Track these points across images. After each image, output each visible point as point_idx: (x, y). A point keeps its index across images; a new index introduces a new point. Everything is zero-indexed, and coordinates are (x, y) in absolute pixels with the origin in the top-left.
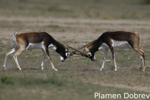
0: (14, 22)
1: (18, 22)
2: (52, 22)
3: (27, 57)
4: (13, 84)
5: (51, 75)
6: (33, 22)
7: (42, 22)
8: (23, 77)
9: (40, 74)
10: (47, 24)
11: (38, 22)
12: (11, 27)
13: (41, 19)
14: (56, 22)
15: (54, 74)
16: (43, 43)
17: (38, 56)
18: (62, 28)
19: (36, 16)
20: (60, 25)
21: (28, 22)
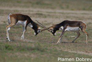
2: (38, 11)
4: (13, 50)
5: (37, 45)
6: (26, 11)
7: (32, 11)
8: (19, 45)
9: (30, 44)
10: (35, 13)
11: (29, 11)
13: (31, 9)
14: (41, 11)
15: (39, 44)
16: (26, 21)
17: (29, 32)
18: (45, 15)
19: (28, 7)
20: (43, 13)
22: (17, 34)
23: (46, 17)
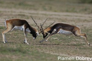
2: (21, 12)
6: (9, 12)
7: (15, 12)
9: (11, 45)
11: (12, 12)
13: (13, 10)
14: (23, 12)
17: (11, 33)
18: (27, 16)
19: (11, 8)
20: (26, 14)
23: (28, 18)
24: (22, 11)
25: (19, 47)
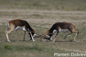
0: (13, 13)
1: (15, 12)
3: (20, 33)
4: (12, 49)
5: (35, 44)
6: (24, 12)
7: (29, 12)
8: (18, 45)
9: (28, 43)
10: (32, 14)
11: (27, 12)
12: (11, 15)
13: (28, 10)
15: (36, 44)
18: (41, 16)
19: (25, 9)
20: (40, 14)
21: (21, 13)
22: (15, 34)
23: (42, 18)
24: (36, 11)
25: (35, 45)
